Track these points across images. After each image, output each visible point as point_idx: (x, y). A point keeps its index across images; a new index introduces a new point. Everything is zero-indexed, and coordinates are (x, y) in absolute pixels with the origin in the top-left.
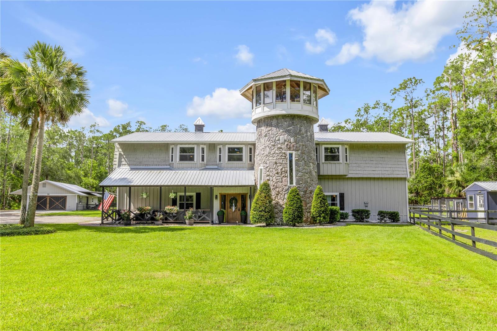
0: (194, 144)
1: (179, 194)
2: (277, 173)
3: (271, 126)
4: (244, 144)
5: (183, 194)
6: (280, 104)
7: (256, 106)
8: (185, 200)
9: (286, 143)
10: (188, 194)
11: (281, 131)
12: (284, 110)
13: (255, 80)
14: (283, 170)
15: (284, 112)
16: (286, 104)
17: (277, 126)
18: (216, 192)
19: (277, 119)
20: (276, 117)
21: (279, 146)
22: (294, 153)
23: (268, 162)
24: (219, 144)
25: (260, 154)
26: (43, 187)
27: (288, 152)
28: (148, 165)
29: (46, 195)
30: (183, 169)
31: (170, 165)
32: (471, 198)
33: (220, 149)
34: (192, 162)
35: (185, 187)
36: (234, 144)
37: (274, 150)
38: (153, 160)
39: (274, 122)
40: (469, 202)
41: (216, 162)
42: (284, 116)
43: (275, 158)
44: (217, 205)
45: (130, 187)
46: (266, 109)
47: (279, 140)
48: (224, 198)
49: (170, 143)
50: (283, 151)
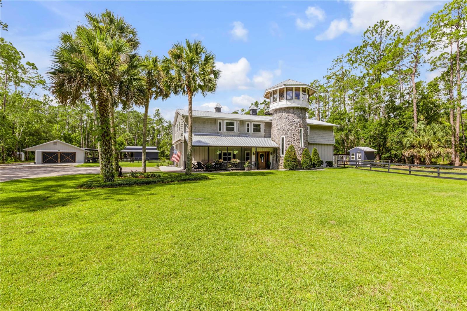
0: (234, 120)
1: (223, 151)
2: (295, 140)
3: (289, 112)
4: (262, 122)
5: (226, 151)
6: (297, 101)
7: (280, 100)
8: (227, 155)
9: (299, 124)
10: (229, 152)
11: (296, 116)
12: (299, 104)
13: (285, 85)
14: (298, 138)
15: (299, 106)
16: (300, 101)
17: (293, 113)
18: (253, 150)
19: (293, 109)
20: (293, 108)
21: (295, 125)
22: (302, 129)
23: (288, 134)
24: (247, 121)
25: (281, 129)
26: (54, 145)
27: (300, 129)
28: (204, 132)
29: (57, 151)
30: (228, 136)
31: (218, 133)
32: (353, 155)
33: (248, 125)
34: (233, 132)
35: (227, 147)
36: (257, 122)
37: (292, 127)
38: (206, 129)
39: (292, 111)
40: (351, 156)
41: (245, 132)
42: (298, 108)
43: (293, 132)
44: (253, 158)
45: (208, 146)
46: (288, 103)
47: (295, 121)
48: (257, 154)
49: (217, 119)
50: (297, 128)
